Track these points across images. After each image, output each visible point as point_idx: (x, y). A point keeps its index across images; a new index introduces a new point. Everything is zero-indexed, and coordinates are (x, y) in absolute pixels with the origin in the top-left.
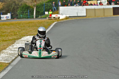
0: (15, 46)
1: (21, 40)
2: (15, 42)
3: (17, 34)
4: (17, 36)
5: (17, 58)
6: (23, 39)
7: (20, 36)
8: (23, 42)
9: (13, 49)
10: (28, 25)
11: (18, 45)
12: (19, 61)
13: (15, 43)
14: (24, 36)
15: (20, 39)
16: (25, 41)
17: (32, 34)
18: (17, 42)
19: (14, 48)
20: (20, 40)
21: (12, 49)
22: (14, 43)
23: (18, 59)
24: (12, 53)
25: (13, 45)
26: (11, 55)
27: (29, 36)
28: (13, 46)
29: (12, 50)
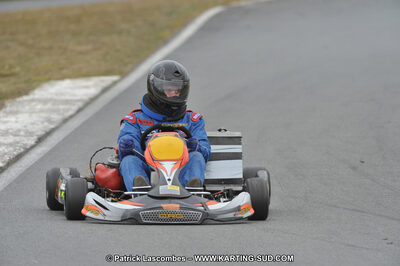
1: (31, 97)
3: (13, 75)
4: (13, 80)
6: (38, 94)
8: (39, 107)
11: (13, 119)
12: (10, 185)
14: (48, 80)
15: (26, 92)
16: (45, 101)
18: (9, 106)
20: (25, 98)
27: (66, 84)
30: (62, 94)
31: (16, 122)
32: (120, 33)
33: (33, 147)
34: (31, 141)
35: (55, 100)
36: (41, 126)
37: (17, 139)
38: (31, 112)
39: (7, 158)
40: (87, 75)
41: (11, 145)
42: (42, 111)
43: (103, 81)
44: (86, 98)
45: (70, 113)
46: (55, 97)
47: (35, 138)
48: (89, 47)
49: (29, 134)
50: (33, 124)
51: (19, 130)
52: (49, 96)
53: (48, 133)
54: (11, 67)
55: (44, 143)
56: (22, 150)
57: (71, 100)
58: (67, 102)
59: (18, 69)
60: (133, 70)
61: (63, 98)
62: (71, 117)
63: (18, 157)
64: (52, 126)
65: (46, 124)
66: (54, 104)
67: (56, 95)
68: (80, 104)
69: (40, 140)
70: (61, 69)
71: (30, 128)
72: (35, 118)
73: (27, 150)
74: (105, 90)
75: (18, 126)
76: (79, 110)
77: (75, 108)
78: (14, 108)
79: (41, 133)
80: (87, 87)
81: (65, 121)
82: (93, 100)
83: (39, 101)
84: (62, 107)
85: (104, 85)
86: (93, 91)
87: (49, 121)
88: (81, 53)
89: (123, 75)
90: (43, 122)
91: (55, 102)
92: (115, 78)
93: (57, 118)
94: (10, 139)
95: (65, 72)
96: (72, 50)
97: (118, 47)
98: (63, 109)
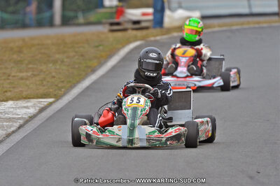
10: (15, 56)
17: (24, 94)
27: (10, 103)
30: (5, 113)
32: (55, 62)
40: (27, 98)
43: (40, 102)
44: (26, 117)
45: (13, 129)
48: (29, 74)
57: (13, 118)
58: (9, 120)
60: (65, 94)
61: (7, 116)
62: (13, 132)
68: (21, 122)
70: (6, 91)
74: (42, 110)
76: (19, 128)
77: (17, 125)
80: (27, 107)
81: (8, 135)
82: (32, 118)
85: (43, 106)
86: (32, 111)
88: (22, 79)
89: (58, 98)
92: (51, 100)
93: (2, 133)
95: (9, 94)
96: (14, 76)
97: (54, 74)
98: (7, 126)
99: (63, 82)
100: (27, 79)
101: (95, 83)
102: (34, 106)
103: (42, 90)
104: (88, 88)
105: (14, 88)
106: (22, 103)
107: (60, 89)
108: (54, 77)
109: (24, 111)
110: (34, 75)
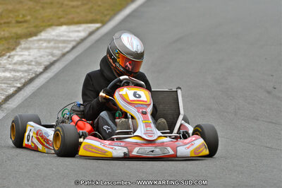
0: (17, 59)
1: (39, 37)
2: (18, 44)
3: (25, 22)
4: (25, 25)
5: (22, 92)
6: (43, 35)
7: (35, 27)
8: (45, 45)
9: (11, 67)
11: (26, 53)
12: (26, 99)
13: (18, 49)
14: (50, 26)
15: (35, 34)
16: (49, 41)
17: (76, 20)
18: (24, 44)
19: (15, 64)
20: (35, 38)
21: (8, 66)
22: (14, 49)
23: (25, 94)
24: (6, 78)
25: (13, 53)
26: (4, 83)
27: (64, 28)
28: (9, 57)
29: (6, 70)
30: (61, 36)
31: (29, 55)
33: (41, 73)
34: (40, 69)
35: (56, 40)
36: (47, 58)
37: (30, 67)
38: (39, 49)
39: (23, 81)
40: (79, 23)
41: (26, 71)
42: (46, 48)
43: (89, 27)
44: (78, 39)
45: (67, 49)
46: (56, 38)
47: (43, 67)
48: (79, 3)
49: (38, 64)
50: (41, 57)
51: (31, 61)
52: (52, 37)
53: (52, 64)
54: (24, 16)
55: (49, 71)
56: (34, 75)
57: (68, 41)
58: (64, 42)
59: (29, 18)
60: (110, 20)
61: (62, 38)
62: (68, 52)
63: (31, 80)
64: (54, 59)
65: (50, 57)
66: (55, 43)
67: (57, 36)
68: (74, 43)
69: (46, 68)
70: (60, 18)
71: (38, 59)
72: (42, 52)
73: (37, 76)
74: (91, 34)
75: (31, 58)
76: (74, 48)
77: (70, 46)
78: (27, 45)
79: (47, 63)
80: (78, 31)
81: (64, 55)
82: (83, 40)
83: (45, 40)
84: (60, 45)
85: (91, 30)
86: (83, 34)
87: (52, 55)
88: (73, 7)
89: (104, 23)
90: (48, 56)
91: (56, 41)
92: (98, 25)
93: (58, 53)
94: (25, 67)
95: (62, 20)
96: (67, 5)
97: (100, 3)
98: (62, 47)
99: (107, 10)
100: (77, 7)
101: (135, 11)
102: (84, 30)
103: (90, 17)
104: (129, 16)
105: (67, 14)
106: (73, 28)
107: (105, 16)
108: (99, 6)
109: (76, 34)
110: (83, 4)
